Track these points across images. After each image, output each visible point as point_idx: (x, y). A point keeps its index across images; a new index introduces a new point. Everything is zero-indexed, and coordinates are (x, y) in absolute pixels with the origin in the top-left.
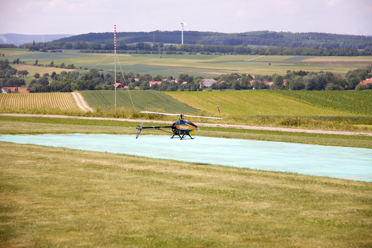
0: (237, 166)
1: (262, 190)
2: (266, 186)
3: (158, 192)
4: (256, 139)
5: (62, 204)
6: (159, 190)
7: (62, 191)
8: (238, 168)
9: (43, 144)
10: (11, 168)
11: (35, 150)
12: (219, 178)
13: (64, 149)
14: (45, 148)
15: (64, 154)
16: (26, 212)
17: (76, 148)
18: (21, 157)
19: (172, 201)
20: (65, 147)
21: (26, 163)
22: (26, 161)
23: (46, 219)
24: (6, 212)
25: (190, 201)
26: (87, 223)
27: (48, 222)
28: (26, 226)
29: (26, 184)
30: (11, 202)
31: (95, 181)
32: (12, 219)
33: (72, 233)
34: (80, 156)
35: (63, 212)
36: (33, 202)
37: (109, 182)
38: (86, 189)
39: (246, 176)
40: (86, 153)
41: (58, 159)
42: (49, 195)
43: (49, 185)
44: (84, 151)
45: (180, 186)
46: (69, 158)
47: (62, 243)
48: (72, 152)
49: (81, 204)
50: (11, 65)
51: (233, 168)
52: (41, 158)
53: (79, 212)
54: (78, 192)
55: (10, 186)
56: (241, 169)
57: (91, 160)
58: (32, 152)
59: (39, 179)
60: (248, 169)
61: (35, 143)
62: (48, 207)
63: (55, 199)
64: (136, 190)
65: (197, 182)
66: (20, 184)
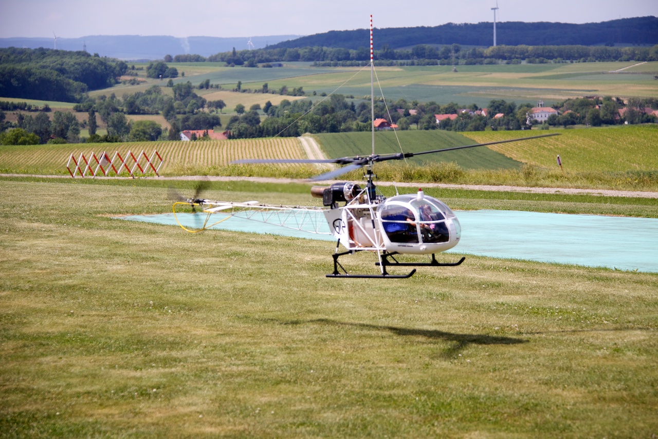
0: (586, 265)
1: (631, 307)
2: (640, 299)
3: (439, 313)
4: (623, 214)
5: (268, 335)
6: (441, 308)
7: (269, 312)
8: (588, 269)
9: (239, 229)
10: (182, 271)
11: (226, 240)
12: (550, 287)
13: (276, 237)
14: (244, 236)
15: (276, 245)
16: (205, 350)
17: (296, 236)
18: (201, 252)
19: (463, 328)
20: (277, 233)
21: (208, 263)
22: (209, 259)
23: (240, 362)
24: (171, 349)
25: (496, 328)
26: (311, 369)
27: (241, 368)
28: (204, 375)
29: (206, 300)
30: (179, 332)
31: (328, 293)
32: (180, 361)
33: (283, 386)
34: (304, 250)
35: (269, 350)
36: (218, 333)
37: (351, 295)
38: (310, 308)
39: (601, 283)
40: (314, 244)
41: (264, 255)
42: (246, 318)
43: (247, 302)
44: (311, 240)
45: (479, 302)
46: (283, 253)
47: (265, 404)
48: (290, 243)
49: (301, 335)
50: (196, 91)
51: (579, 267)
52: (236, 254)
53: (296, 349)
54: (297, 314)
55: (179, 304)
56: (593, 269)
57: (322, 257)
58: (221, 242)
59: (231, 292)
60: (605, 269)
61: (225, 228)
62: (243, 341)
63: (256, 327)
64: (399, 309)
65: (511, 294)
66: (196, 299)
